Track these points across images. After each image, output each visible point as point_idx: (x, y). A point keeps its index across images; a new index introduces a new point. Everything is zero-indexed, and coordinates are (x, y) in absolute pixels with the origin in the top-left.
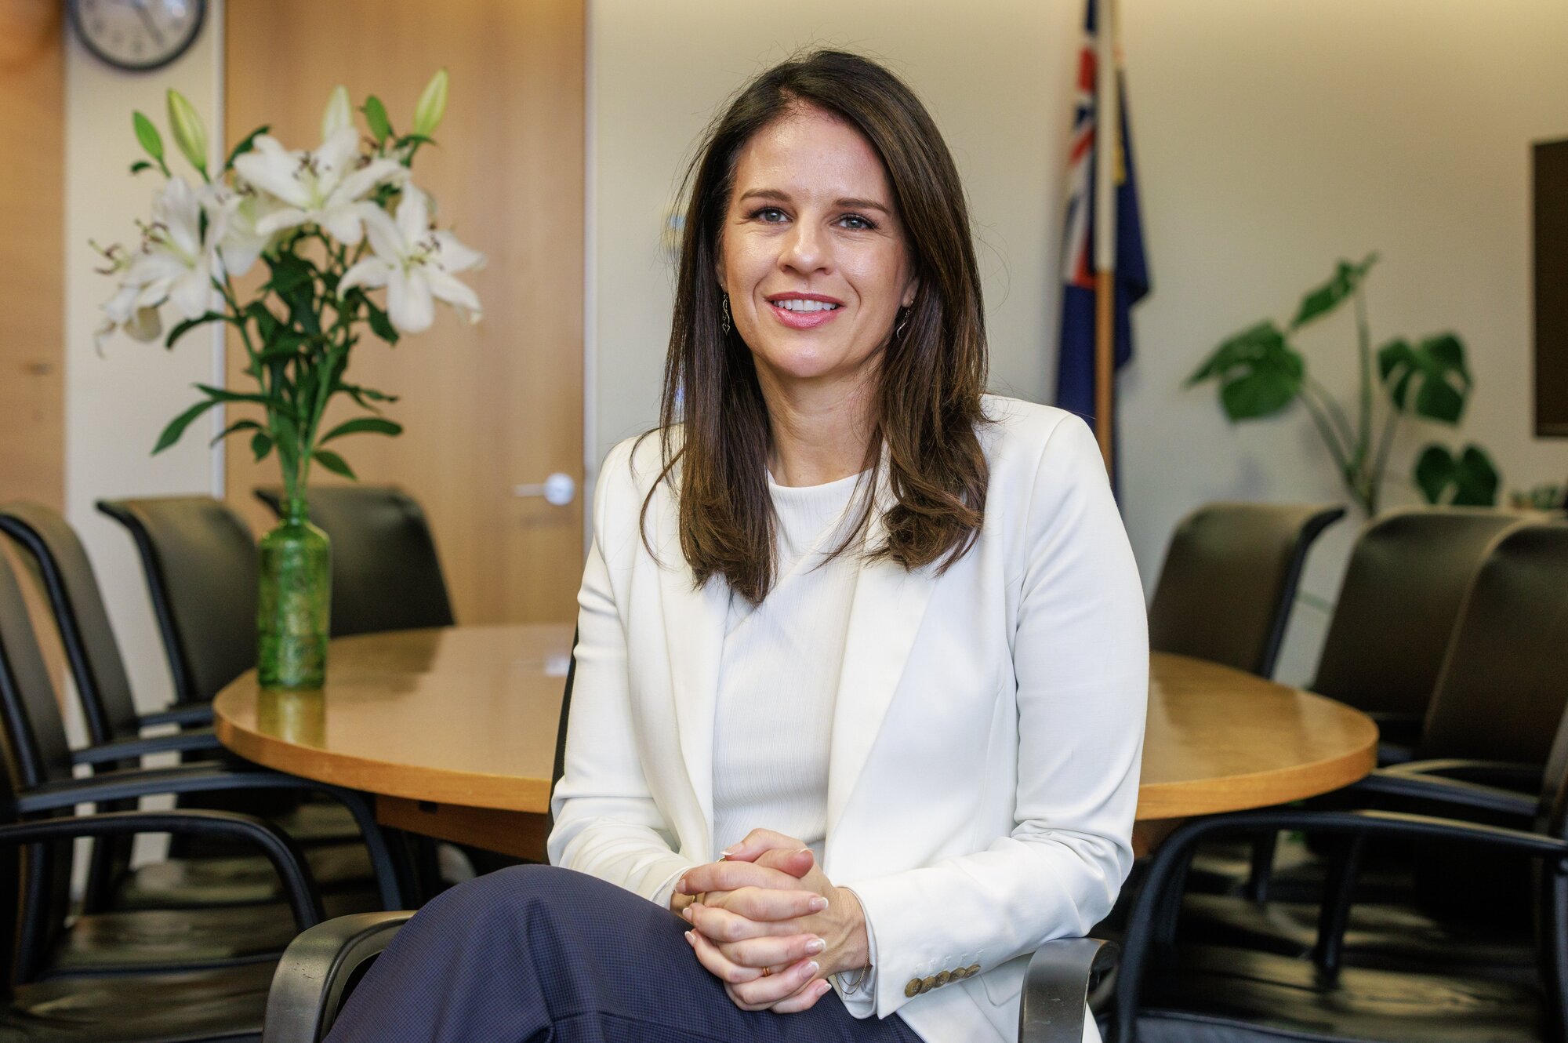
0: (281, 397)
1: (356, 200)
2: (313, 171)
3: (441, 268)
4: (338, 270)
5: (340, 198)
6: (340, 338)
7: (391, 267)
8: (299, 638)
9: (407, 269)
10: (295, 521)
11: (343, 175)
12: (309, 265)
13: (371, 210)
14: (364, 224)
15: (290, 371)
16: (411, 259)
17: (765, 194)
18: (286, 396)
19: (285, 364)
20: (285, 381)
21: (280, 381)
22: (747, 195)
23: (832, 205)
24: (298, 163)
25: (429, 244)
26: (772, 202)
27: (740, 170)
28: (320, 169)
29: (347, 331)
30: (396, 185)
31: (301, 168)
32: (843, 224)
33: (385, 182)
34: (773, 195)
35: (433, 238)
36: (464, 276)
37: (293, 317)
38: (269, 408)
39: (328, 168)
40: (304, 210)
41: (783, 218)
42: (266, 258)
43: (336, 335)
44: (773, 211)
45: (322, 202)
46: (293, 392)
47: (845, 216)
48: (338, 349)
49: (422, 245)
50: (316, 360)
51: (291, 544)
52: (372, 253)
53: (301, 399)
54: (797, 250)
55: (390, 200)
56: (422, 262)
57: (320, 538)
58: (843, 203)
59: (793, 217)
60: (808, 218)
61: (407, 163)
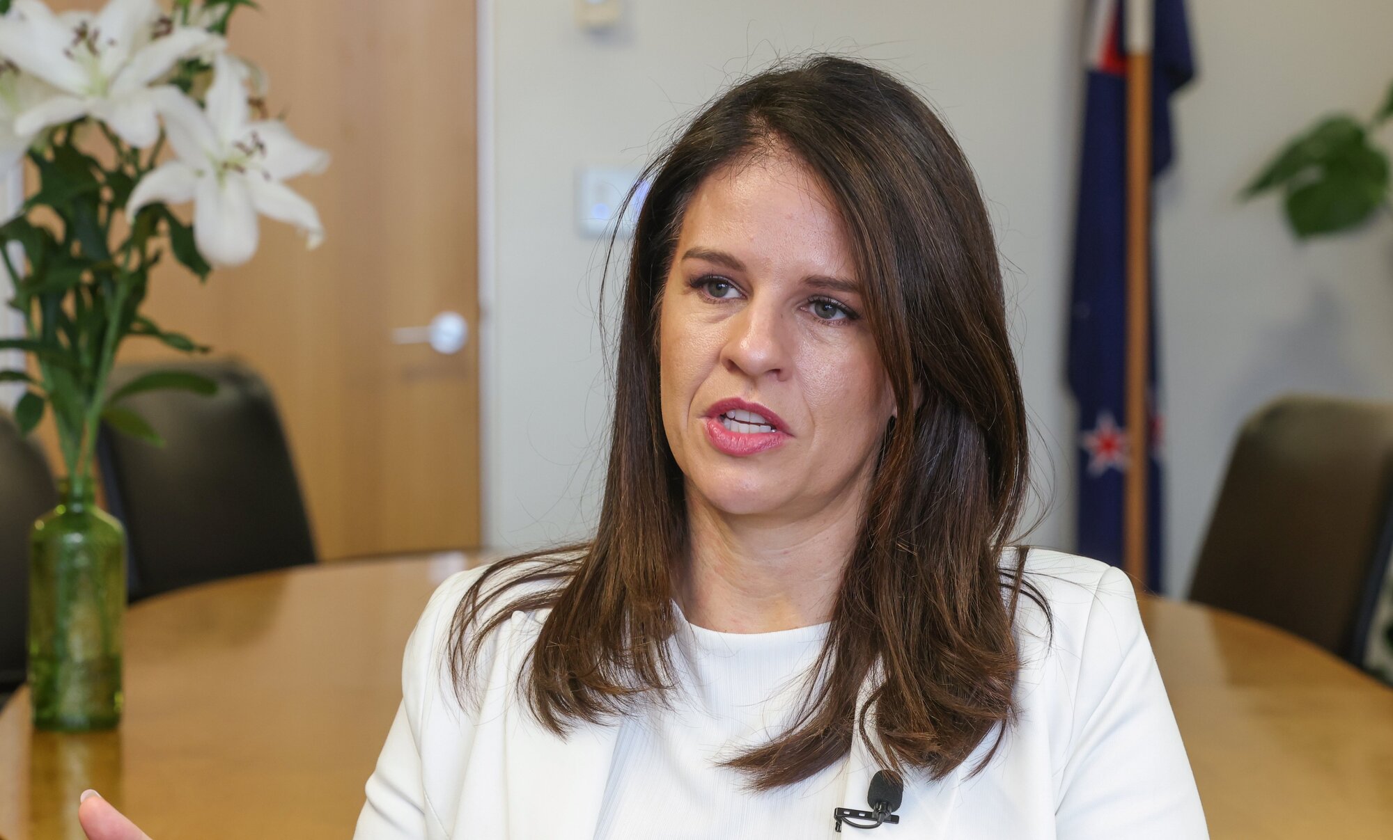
0: (56, 339)
1: (152, 84)
2: (92, 49)
3: (267, 176)
4: (130, 170)
5: (130, 81)
6: (134, 261)
7: (200, 173)
8: (87, 664)
9: (220, 176)
10: (77, 508)
11: (134, 49)
12: (90, 162)
13: (171, 97)
14: (160, 117)
15: (69, 305)
16: (226, 165)
17: (712, 257)
18: (63, 339)
19: (61, 296)
20: (61, 318)
21: (54, 318)
22: (689, 255)
23: (800, 283)
24: (72, 36)
25: (249, 143)
26: (719, 269)
27: (688, 218)
28: (101, 43)
29: (143, 252)
30: (206, 60)
31: (76, 42)
32: (812, 309)
33: (193, 55)
34: (724, 262)
35: (255, 136)
36: (296, 184)
37: (70, 232)
38: (41, 358)
39: (112, 43)
40: (81, 98)
41: (732, 293)
42: (33, 155)
43: (127, 260)
44: (723, 282)
45: (105, 87)
46: (73, 334)
47: (816, 298)
48: (133, 275)
49: (240, 146)
50: (104, 290)
51: (75, 538)
52: (173, 157)
53: (84, 341)
54: (745, 344)
55: (198, 78)
56: (240, 169)
57: (111, 528)
58: (814, 281)
59: (747, 294)
60: (766, 295)
61: (220, 28)
